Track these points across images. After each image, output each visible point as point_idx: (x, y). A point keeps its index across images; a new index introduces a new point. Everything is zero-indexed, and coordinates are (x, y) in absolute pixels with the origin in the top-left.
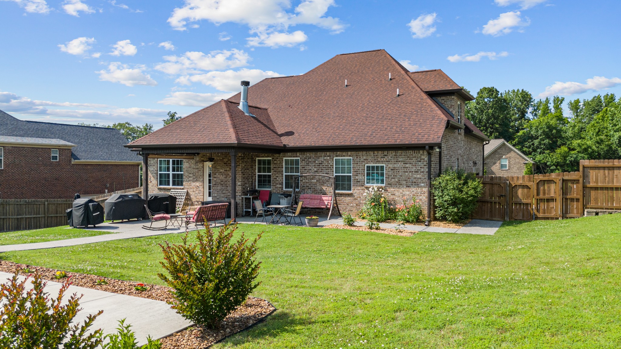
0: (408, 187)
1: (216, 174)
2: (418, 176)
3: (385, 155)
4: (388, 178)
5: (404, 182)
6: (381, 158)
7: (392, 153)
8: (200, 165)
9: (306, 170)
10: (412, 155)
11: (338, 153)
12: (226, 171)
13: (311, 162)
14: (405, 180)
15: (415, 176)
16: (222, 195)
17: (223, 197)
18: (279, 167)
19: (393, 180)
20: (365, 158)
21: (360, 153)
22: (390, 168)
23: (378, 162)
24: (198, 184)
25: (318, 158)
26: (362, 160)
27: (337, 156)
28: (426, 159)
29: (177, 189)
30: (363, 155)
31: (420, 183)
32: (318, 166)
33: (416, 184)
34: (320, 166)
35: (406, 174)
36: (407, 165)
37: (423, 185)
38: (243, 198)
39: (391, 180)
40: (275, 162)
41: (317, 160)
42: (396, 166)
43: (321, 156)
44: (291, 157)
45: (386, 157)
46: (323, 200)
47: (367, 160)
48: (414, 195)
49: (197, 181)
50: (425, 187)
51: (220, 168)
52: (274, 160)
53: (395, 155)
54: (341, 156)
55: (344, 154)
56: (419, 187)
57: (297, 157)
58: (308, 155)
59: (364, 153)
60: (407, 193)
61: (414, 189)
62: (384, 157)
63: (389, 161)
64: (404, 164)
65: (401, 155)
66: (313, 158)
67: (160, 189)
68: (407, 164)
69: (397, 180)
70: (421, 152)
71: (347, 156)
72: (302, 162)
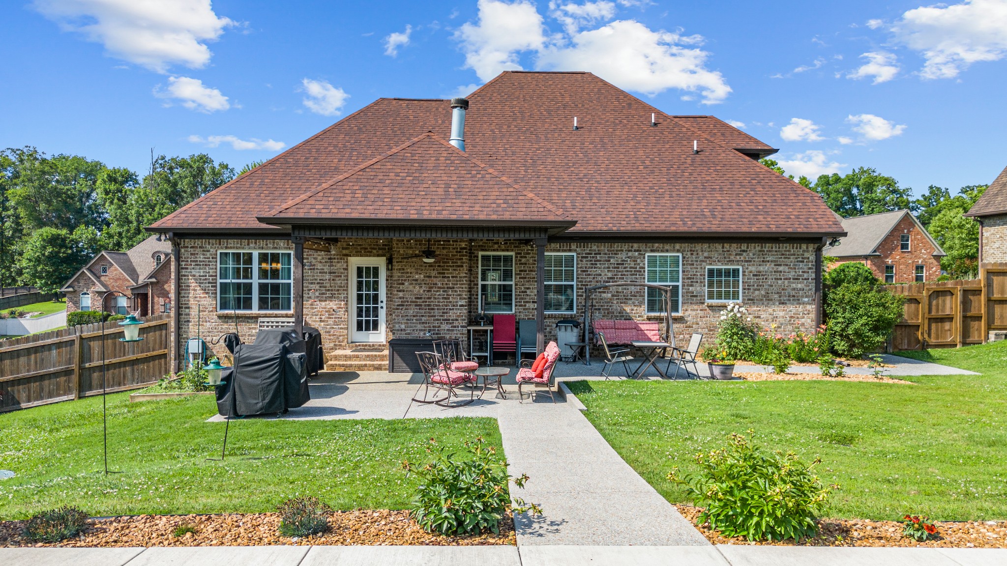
0: (783, 303)
1: (403, 284)
2: (799, 286)
3: (744, 251)
4: (749, 289)
5: (776, 296)
6: (736, 255)
7: (755, 248)
8: (339, 265)
9: (589, 275)
10: (789, 251)
11: (657, 245)
12: (430, 277)
13: (601, 261)
14: (778, 293)
15: (794, 285)
16: (419, 327)
17: (421, 330)
18: (531, 271)
19: (757, 293)
20: (706, 254)
21: (698, 246)
22: (751, 272)
23: (731, 262)
24: (333, 305)
25: (616, 254)
26: (701, 258)
27: (652, 251)
28: (812, 258)
30: (703, 250)
31: (802, 297)
32: (615, 268)
33: (795, 299)
34: (618, 268)
35: (780, 282)
36: (781, 268)
37: (806, 300)
38: (469, 331)
39: (753, 293)
40: (523, 260)
41: (614, 258)
42: (761, 268)
43: (622, 251)
44: (559, 251)
45: (745, 254)
46: (642, 330)
47: (711, 258)
48: (791, 317)
50: (810, 304)
52: (521, 257)
53: (760, 251)
54: (662, 251)
55: (667, 247)
56: (800, 304)
57: (570, 251)
58: (594, 248)
59: (706, 246)
60: (781, 314)
61: (792, 308)
62: (742, 255)
63: (751, 261)
64: (775, 265)
65: (770, 251)
66: (606, 254)
68: (780, 265)
69: (763, 292)
70: (804, 246)
71: (673, 251)
72: (581, 261)
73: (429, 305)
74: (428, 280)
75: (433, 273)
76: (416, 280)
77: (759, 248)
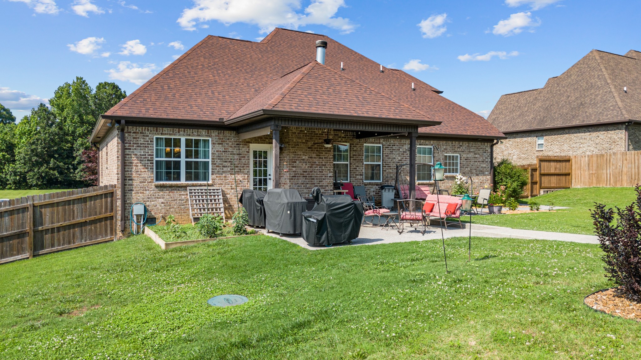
0: (477, 175)
1: (295, 162)
2: (484, 166)
3: (461, 146)
4: (463, 167)
5: (475, 171)
6: (458, 148)
7: (466, 144)
8: (243, 149)
9: (389, 158)
10: (480, 146)
11: (422, 141)
13: (395, 150)
14: (475, 169)
15: (482, 165)
16: (305, 191)
18: (359, 155)
19: (467, 169)
20: (444, 147)
21: (441, 143)
22: (464, 158)
23: (455, 152)
24: (239, 177)
25: (403, 146)
26: (442, 149)
27: (420, 145)
28: (489, 150)
29: (201, 186)
30: (443, 144)
31: (485, 171)
32: (402, 154)
33: (482, 173)
34: (404, 154)
35: (476, 163)
36: (477, 156)
37: (487, 173)
38: (334, 192)
39: (465, 169)
40: (355, 148)
41: (402, 148)
42: (468, 156)
43: (406, 144)
44: (373, 143)
45: (461, 147)
46: (422, 191)
47: (447, 149)
48: (481, 183)
49: (238, 173)
50: (488, 175)
51: (301, 153)
52: (354, 146)
53: (468, 146)
54: (425, 145)
55: (427, 142)
56: (484, 175)
57: (380, 143)
58: (392, 142)
59: (445, 142)
60: (477, 181)
61: (481, 177)
62: (460, 148)
63: (464, 152)
64: (474, 154)
65: (472, 146)
66: (397, 146)
67: (161, 187)
68: (476, 154)
69: (469, 169)
70: (486, 144)
71: (430, 145)
72: (385, 150)
73: (311, 176)
74: (311, 160)
75: (314, 155)
76: (303, 160)
77: (467, 145)
